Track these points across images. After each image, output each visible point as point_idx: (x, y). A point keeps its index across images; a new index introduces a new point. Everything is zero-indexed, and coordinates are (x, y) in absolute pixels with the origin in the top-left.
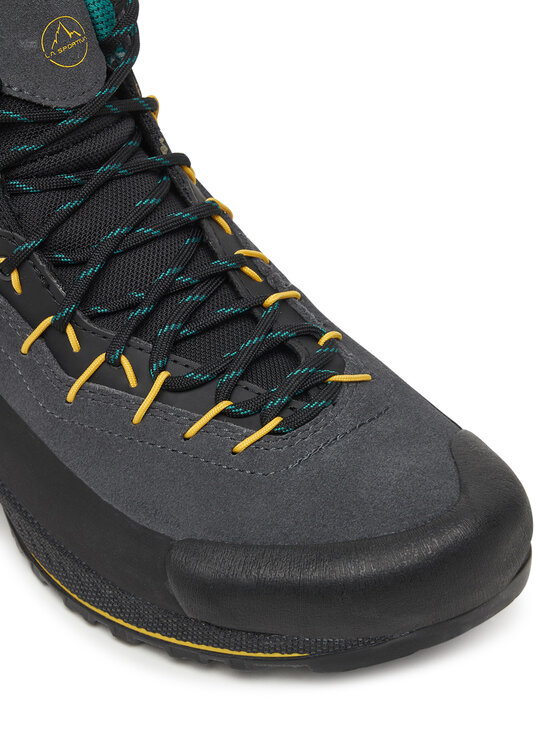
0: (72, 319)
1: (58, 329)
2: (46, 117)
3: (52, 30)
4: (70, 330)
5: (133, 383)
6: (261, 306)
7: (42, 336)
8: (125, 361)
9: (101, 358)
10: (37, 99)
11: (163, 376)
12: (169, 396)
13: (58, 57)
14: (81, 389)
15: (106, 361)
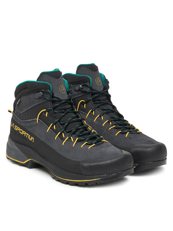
0: (63, 132)
1: (61, 134)
2: (60, 100)
3: (61, 87)
4: (63, 134)
5: (73, 141)
6: (91, 132)
7: (58, 136)
8: (71, 138)
9: (68, 137)
10: (59, 97)
11: (77, 139)
12: (78, 142)
13: (62, 91)
14: (65, 143)
15: (69, 138)
